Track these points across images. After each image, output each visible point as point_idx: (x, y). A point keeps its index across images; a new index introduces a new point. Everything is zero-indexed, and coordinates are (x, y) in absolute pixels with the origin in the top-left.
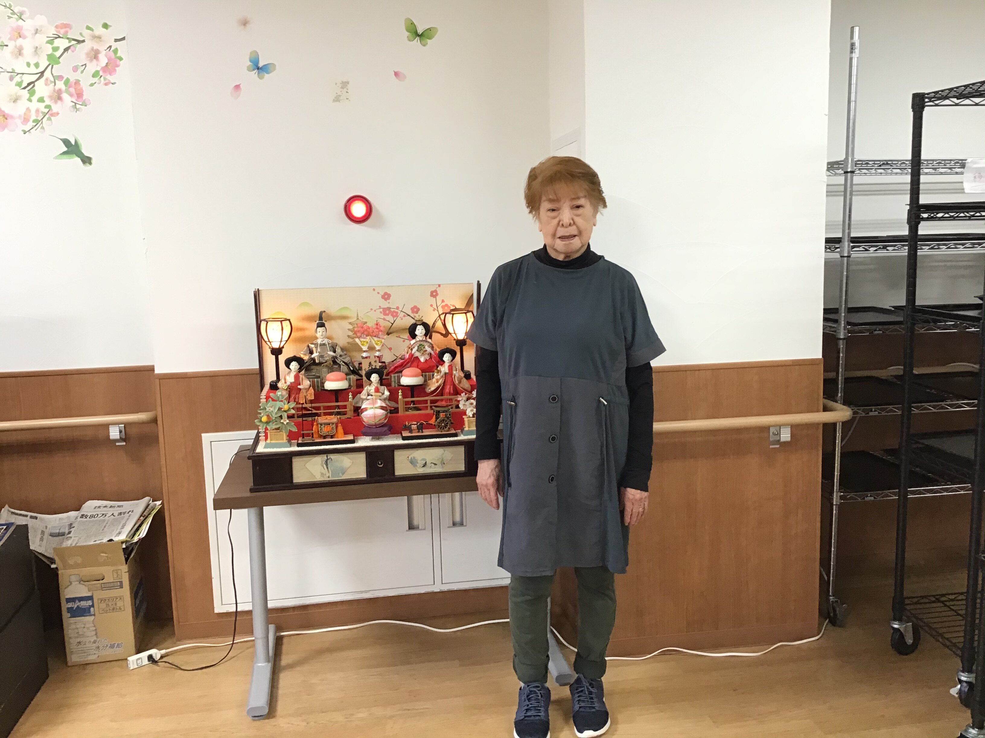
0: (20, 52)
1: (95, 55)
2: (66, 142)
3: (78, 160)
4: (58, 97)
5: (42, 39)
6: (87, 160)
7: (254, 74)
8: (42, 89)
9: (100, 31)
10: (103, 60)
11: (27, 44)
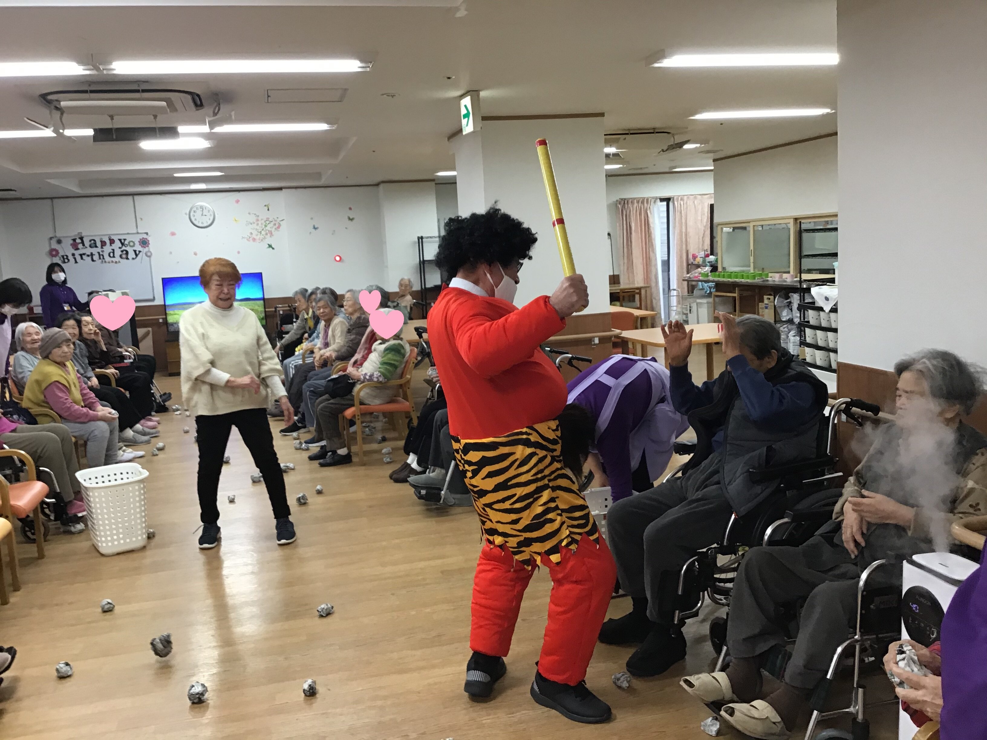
0: (258, 224)
1: (275, 224)
2: (269, 245)
3: (271, 249)
4: (267, 234)
5: (263, 221)
6: (273, 249)
7: (314, 230)
8: (263, 232)
9: (276, 219)
10: (277, 225)
11: (260, 223)
